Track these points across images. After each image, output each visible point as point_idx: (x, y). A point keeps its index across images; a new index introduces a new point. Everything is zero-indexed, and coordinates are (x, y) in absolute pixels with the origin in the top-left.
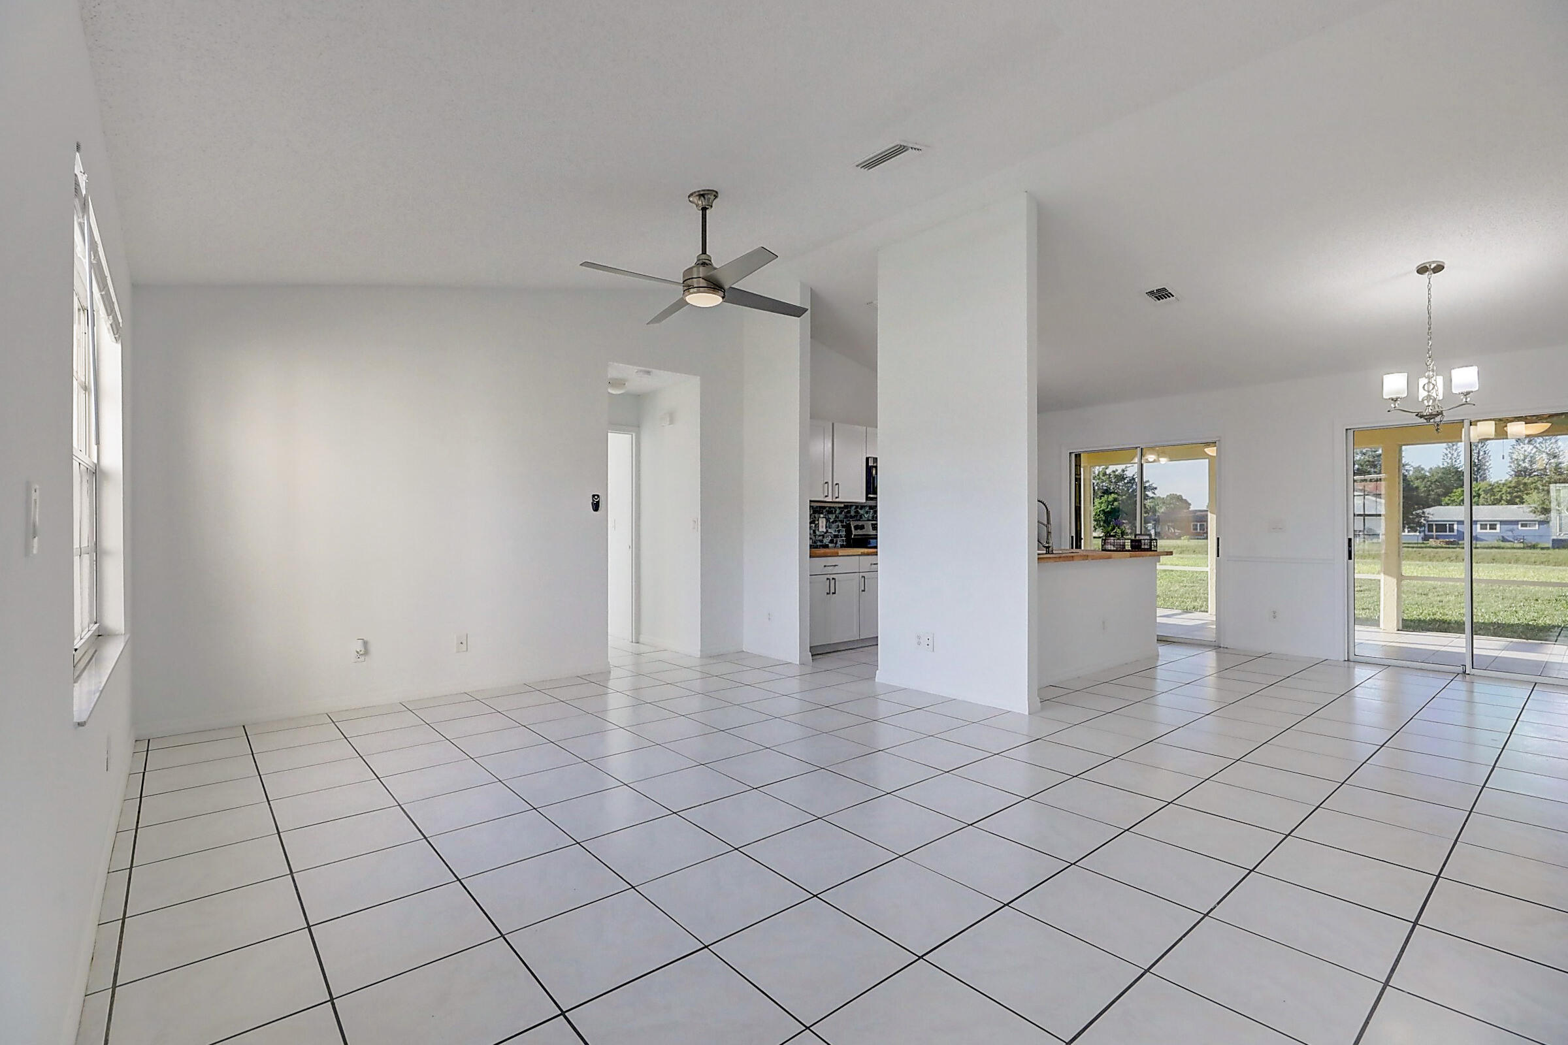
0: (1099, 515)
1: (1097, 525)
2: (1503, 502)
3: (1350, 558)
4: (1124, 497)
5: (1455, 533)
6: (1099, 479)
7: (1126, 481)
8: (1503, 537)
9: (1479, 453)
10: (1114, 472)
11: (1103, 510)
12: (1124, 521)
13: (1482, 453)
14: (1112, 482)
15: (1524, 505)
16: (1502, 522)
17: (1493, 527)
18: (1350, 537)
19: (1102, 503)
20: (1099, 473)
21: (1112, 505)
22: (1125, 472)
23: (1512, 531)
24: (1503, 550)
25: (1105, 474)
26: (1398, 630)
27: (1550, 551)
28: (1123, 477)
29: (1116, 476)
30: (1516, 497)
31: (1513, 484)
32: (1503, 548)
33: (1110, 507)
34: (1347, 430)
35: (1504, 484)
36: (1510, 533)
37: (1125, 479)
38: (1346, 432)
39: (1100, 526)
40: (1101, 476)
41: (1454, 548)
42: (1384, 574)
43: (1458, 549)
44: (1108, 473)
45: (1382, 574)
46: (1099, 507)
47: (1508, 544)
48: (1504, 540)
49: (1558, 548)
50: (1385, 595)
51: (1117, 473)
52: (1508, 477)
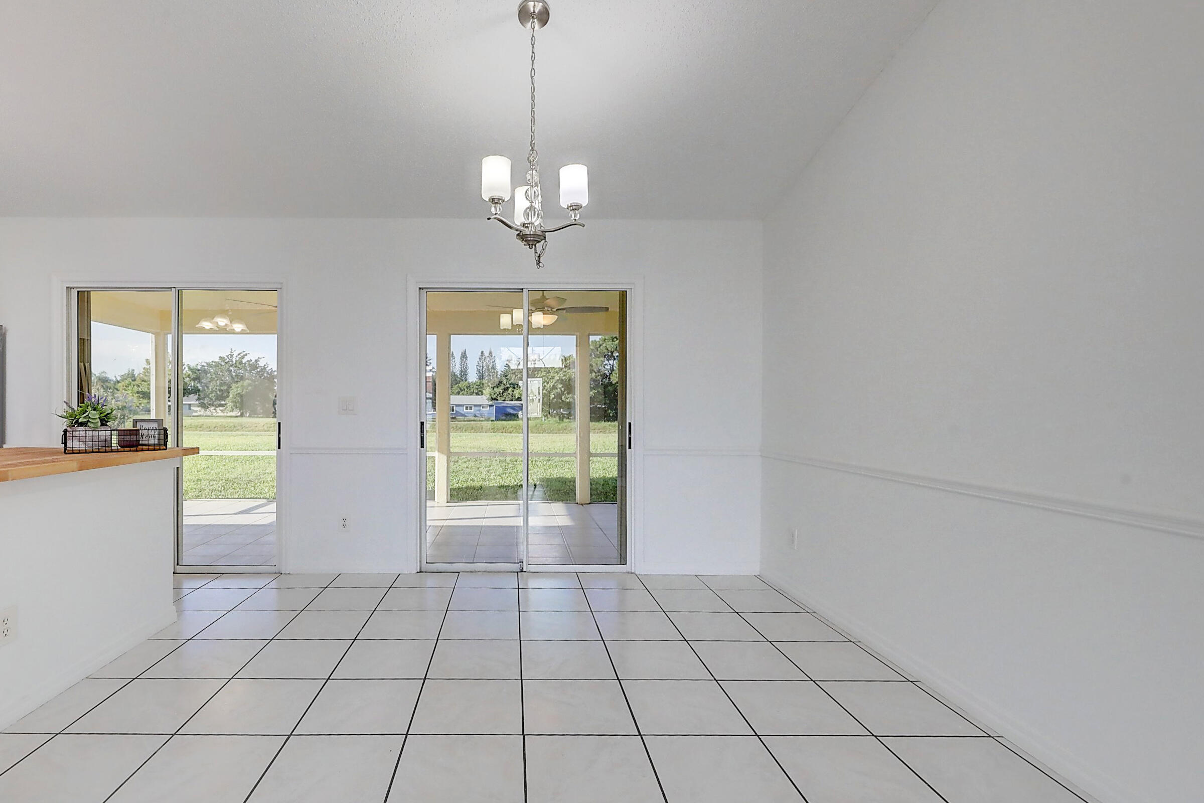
0: (236, 398)
1: (234, 405)
2: (474, 394)
3: (422, 446)
4: (257, 383)
5: (455, 412)
6: (236, 367)
7: (258, 370)
8: (475, 415)
9: (464, 365)
10: (248, 361)
11: (239, 394)
12: (257, 403)
13: (465, 365)
14: (246, 370)
15: (483, 396)
16: (475, 406)
17: (471, 408)
18: (422, 421)
19: (238, 387)
20: (236, 361)
21: (247, 389)
22: (258, 362)
23: (479, 410)
24: (476, 422)
25: (241, 363)
26: (448, 502)
27: (495, 422)
28: (256, 367)
29: (250, 365)
30: (480, 391)
31: (478, 384)
32: (476, 421)
33: (245, 391)
34: (420, 289)
35: (475, 384)
36: (478, 412)
37: (257, 368)
38: (419, 292)
39: (237, 407)
40: (238, 365)
41: (455, 421)
42: (438, 451)
43: (456, 422)
44: (244, 362)
45: (437, 452)
46: (235, 390)
47: (478, 419)
48: (475, 416)
49: (498, 420)
50: (438, 471)
51: (251, 363)
52: (476, 379)
